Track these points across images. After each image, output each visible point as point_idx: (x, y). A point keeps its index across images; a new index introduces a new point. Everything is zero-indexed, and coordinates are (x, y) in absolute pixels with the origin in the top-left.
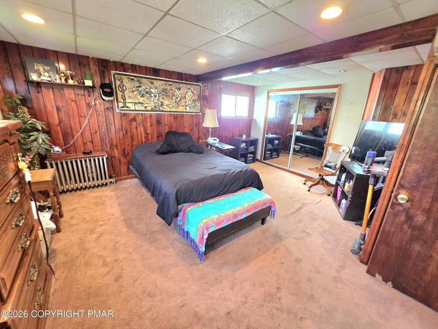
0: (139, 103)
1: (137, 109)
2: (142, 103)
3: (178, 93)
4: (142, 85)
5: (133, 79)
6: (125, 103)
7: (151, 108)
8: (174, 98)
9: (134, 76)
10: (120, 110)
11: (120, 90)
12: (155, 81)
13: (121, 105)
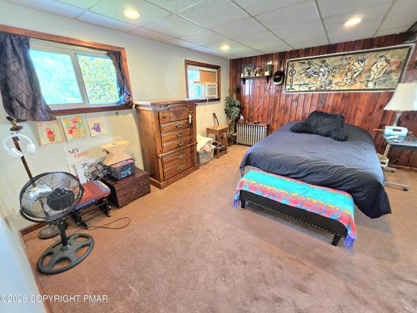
0: (304, 84)
1: (301, 90)
2: (307, 84)
3: (358, 66)
4: (312, 66)
5: (304, 63)
6: (291, 85)
7: (316, 87)
8: (349, 74)
9: (304, 59)
10: (286, 92)
11: (290, 74)
12: (327, 59)
13: (288, 87)
